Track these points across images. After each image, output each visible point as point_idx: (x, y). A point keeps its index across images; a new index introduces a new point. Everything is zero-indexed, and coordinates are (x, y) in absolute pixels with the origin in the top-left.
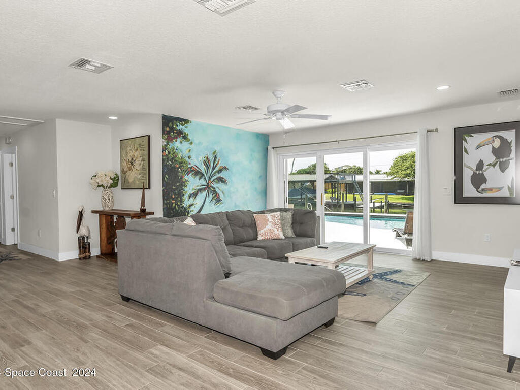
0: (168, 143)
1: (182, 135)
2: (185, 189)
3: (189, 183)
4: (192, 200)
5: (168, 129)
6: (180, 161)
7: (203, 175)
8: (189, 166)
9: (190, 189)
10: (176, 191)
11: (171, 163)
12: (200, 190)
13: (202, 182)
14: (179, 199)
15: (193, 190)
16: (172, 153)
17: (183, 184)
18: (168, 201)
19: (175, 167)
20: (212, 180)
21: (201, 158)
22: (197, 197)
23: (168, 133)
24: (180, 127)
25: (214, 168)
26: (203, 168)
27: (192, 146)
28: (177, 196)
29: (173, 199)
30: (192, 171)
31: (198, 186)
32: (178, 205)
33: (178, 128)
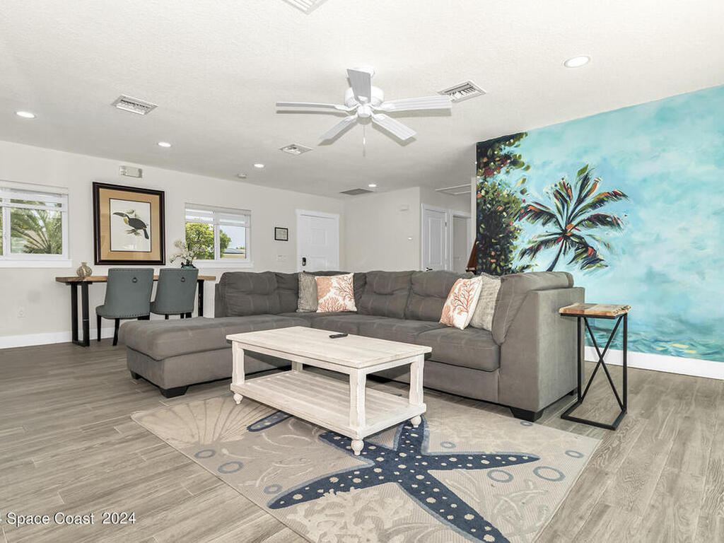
0: (485, 180)
1: (509, 161)
2: (514, 243)
3: (523, 232)
4: (526, 260)
5: (485, 160)
6: (506, 201)
7: (552, 216)
8: (523, 205)
9: (523, 242)
10: (498, 246)
11: (490, 206)
12: (546, 243)
13: (552, 228)
14: (503, 257)
15: (529, 242)
16: (491, 191)
17: (510, 235)
18: (484, 261)
19: (496, 212)
20: (574, 223)
21: (549, 188)
22: (537, 254)
23: (487, 164)
24: (506, 150)
25: (580, 201)
26: (552, 205)
27: (527, 173)
28: (498, 253)
29: (493, 257)
30: (527, 213)
31: (540, 236)
32: (500, 266)
33: (502, 153)
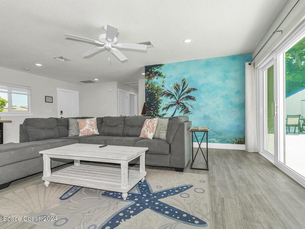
0: (148, 80)
1: (157, 74)
2: (160, 105)
3: (163, 101)
4: (165, 111)
5: (148, 73)
6: (157, 89)
7: (173, 95)
8: (163, 91)
9: (163, 105)
10: (154, 106)
11: (150, 91)
12: (171, 105)
13: (173, 100)
14: (156, 110)
15: (166, 105)
16: (151, 85)
17: (158, 102)
18: (149, 112)
19: (153, 93)
20: (181, 98)
21: (172, 85)
22: (169, 110)
23: (149, 75)
24: (156, 70)
25: (183, 90)
26: (173, 91)
27: (164, 79)
28: (154, 109)
29: (152, 111)
30: (164, 94)
31: (169, 103)
32: (155, 114)
33: (155, 71)
